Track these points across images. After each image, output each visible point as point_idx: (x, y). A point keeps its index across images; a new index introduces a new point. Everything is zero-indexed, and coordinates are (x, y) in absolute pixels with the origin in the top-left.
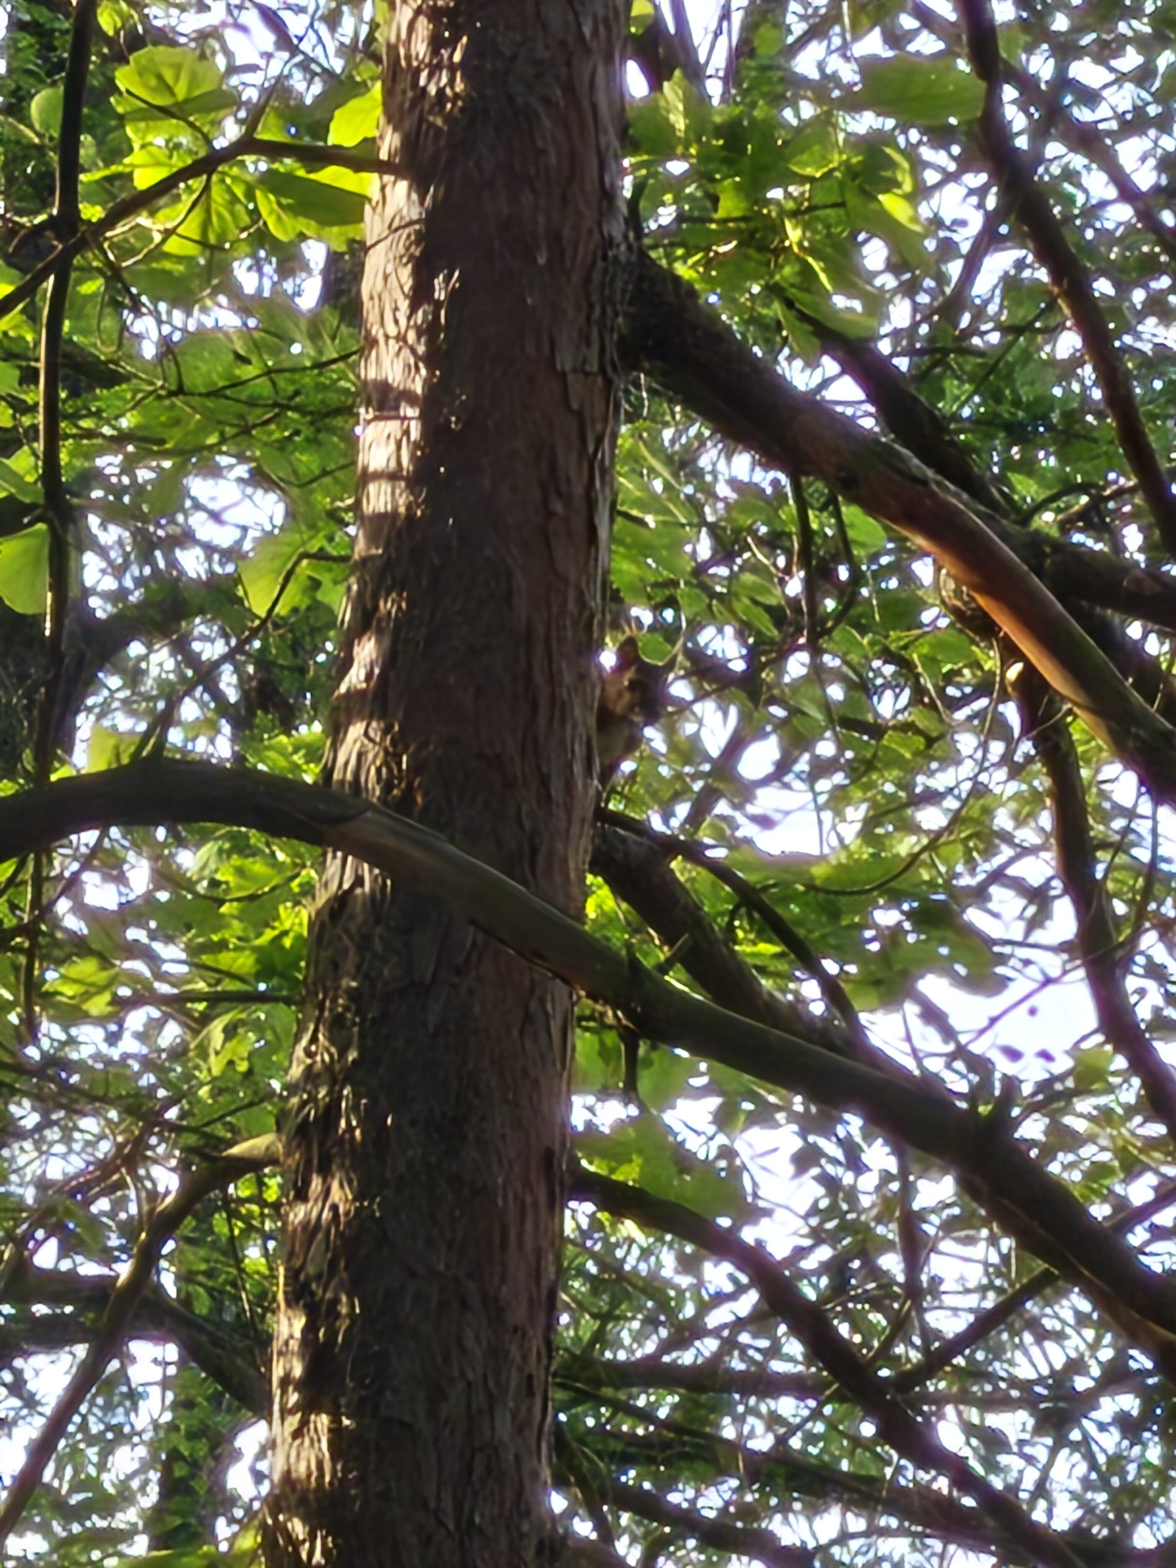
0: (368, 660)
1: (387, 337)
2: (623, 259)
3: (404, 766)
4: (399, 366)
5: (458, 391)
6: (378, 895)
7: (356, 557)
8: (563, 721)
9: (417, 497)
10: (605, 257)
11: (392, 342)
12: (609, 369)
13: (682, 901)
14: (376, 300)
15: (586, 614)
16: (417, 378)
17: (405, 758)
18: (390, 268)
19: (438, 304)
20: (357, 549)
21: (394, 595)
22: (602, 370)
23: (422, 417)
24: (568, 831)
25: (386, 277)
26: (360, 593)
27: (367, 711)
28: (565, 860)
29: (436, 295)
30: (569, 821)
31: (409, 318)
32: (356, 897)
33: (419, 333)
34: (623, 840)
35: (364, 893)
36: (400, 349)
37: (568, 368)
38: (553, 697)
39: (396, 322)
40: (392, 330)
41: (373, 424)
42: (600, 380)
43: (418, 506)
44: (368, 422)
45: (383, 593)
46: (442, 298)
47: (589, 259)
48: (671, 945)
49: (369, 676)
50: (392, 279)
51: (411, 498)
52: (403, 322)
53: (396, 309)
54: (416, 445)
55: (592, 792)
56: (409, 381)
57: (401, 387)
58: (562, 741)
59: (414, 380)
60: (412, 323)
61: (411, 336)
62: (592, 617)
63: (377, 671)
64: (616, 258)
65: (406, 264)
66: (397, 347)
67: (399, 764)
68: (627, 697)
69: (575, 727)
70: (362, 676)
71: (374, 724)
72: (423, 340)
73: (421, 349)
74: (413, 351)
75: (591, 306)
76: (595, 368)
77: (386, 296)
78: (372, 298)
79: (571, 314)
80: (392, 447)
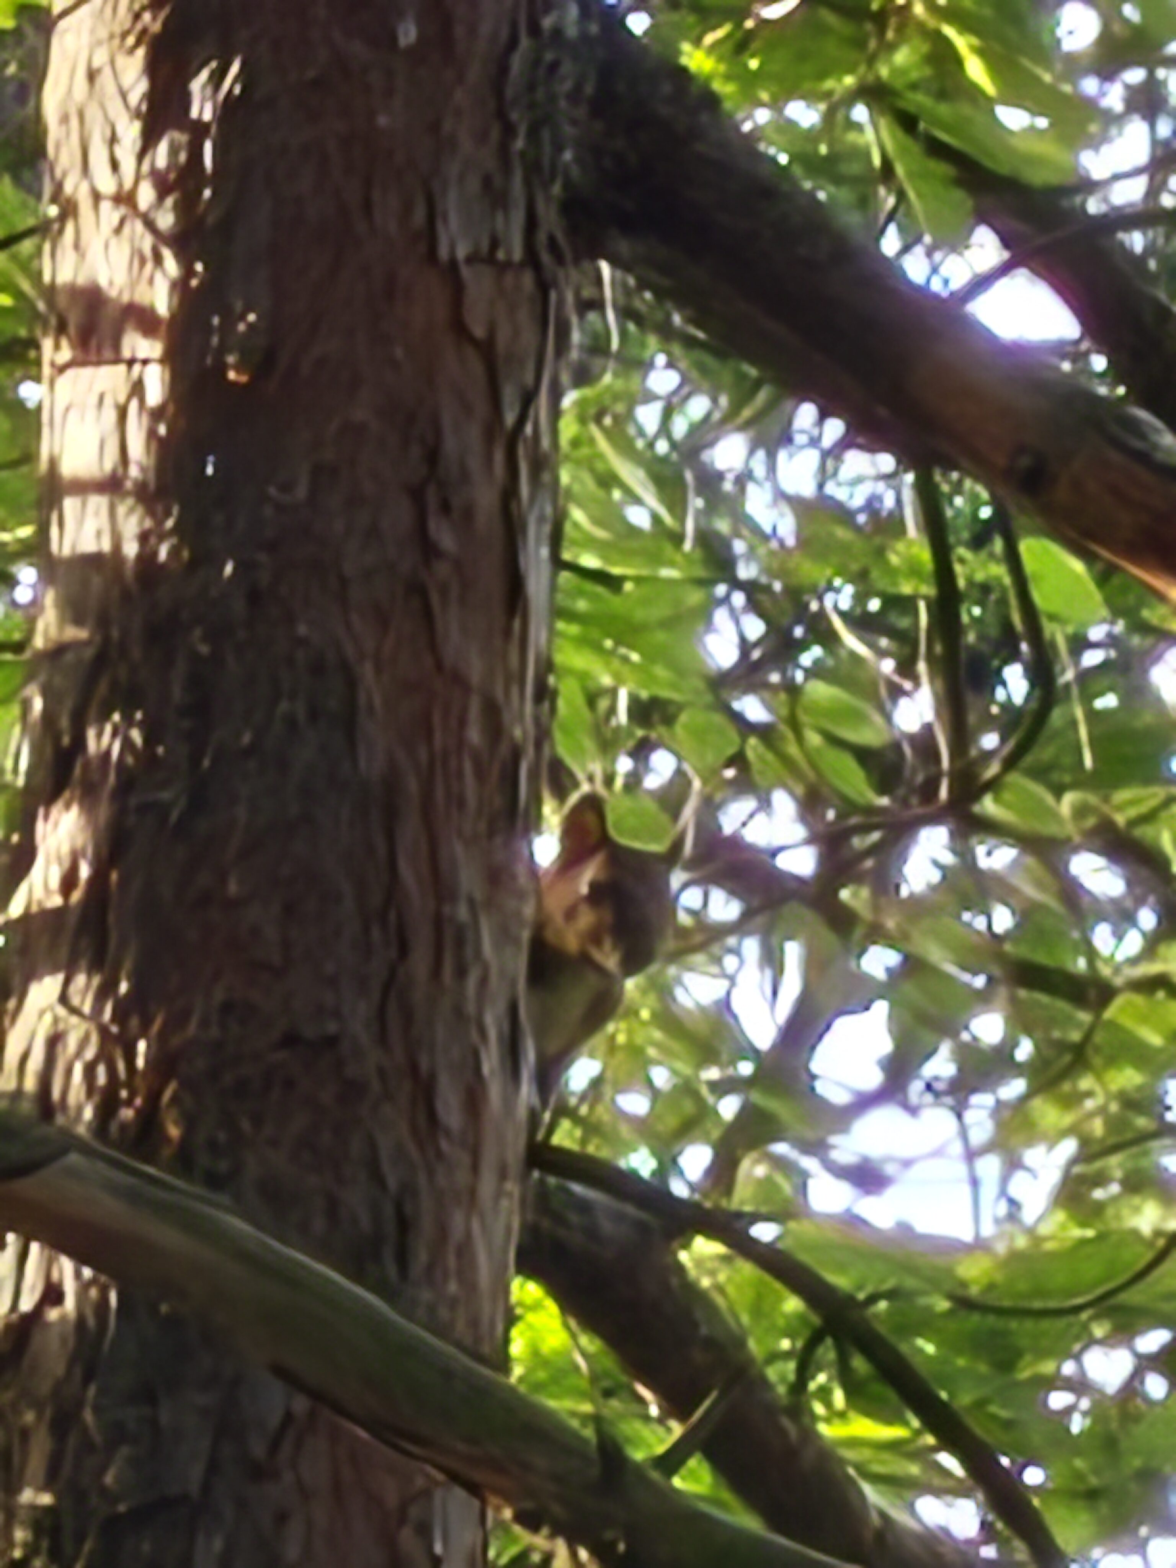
0: (65, 849)
1: (97, 197)
2: (572, 31)
3: (140, 1062)
4: (121, 252)
5: (239, 306)
6: (91, 1321)
7: (39, 642)
8: (461, 972)
9: (159, 523)
10: (535, 30)
11: (106, 206)
12: (546, 258)
13: (704, 1330)
14: (74, 122)
15: (504, 750)
16: (159, 277)
17: (142, 1046)
18: (100, 58)
19: (199, 130)
20: (40, 625)
21: (116, 717)
22: (532, 258)
23: (169, 359)
24: (473, 1193)
25: (92, 75)
26: (48, 716)
27: (64, 952)
28: (465, 1250)
29: (194, 113)
30: (475, 1168)
31: (141, 156)
32: (48, 1325)
33: (163, 188)
34: (584, 1207)
35: (63, 1318)
36: (122, 222)
37: (461, 253)
38: (438, 923)
39: (115, 165)
40: (107, 184)
41: (70, 373)
42: (528, 280)
43: (161, 538)
44: (62, 369)
45: (93, 712)
46: (207, 116)
47: (504, 34)
48: (683, 1417)
49: (69, 882)
50: (106, 79)
51: (148, 523)
52: (128, 165)
53: (113, 140)
54: (157, 414)
55: (522, 1113)
56: (143, 286)
57: (126, 298)
58: (459, 1012)
59: (151, 281)
60: (145, 167)
61: (146, 195)
62: (516, 755)
63: (85, 871)
64: (557, 32)
65: (131, 51)
66: (116, 217)
67: (130, 1056)
68: (586, 918)
69: (484, 981)
70: (55, 882)
71: (80, 980)
72: (169, 201)
73: (166, 220)
74: (150, 225)
75: (509, 130)
76: (518, 254)
77: (93, 114)
78: (65, 119)
79: (466, 144)
80: (110, 416)
